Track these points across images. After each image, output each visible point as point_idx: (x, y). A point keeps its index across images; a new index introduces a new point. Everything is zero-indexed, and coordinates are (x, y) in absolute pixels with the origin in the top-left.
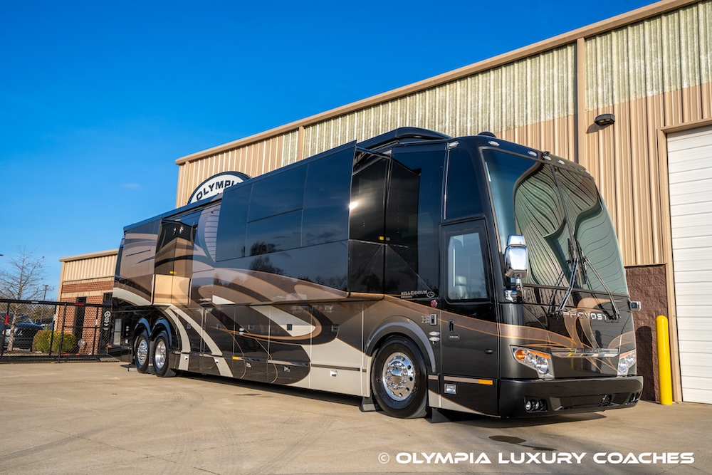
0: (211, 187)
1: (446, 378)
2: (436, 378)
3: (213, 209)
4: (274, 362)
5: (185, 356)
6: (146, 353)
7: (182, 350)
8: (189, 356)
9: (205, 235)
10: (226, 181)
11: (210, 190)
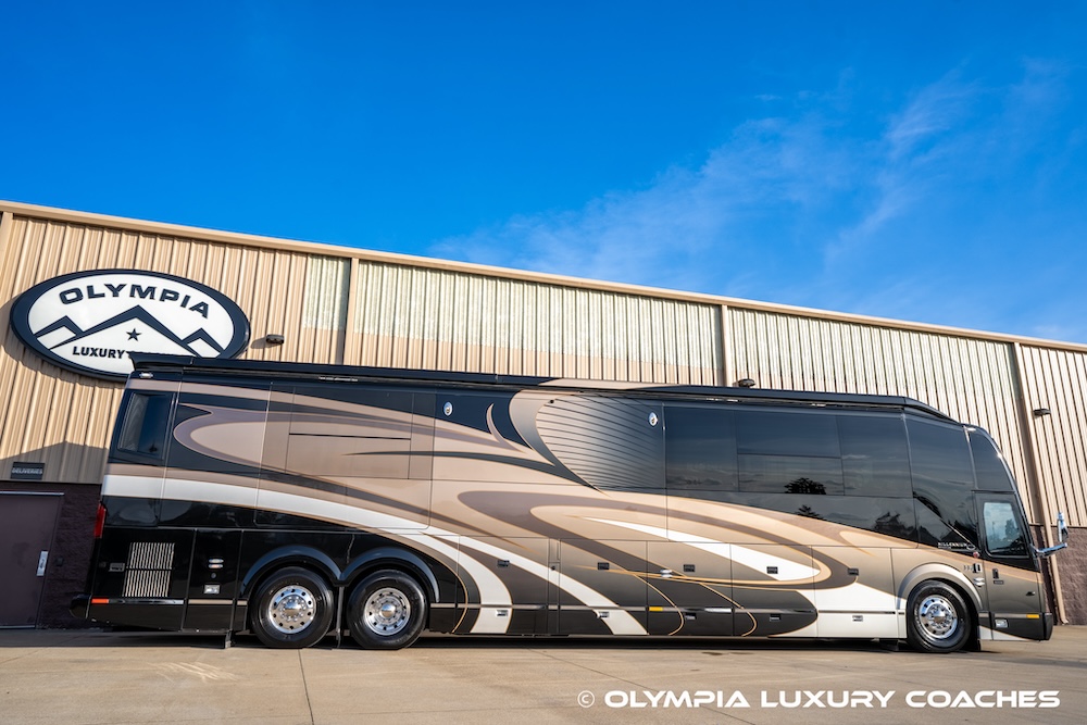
0: (116, 291)
1: (997, 615)
2: (987, 615)
3: (553, 397)
4: (748, 611)
5: (496, 611)
6: (311, 611)
7: (483, 603)
8: (510, 610)
9: (541, 432)
10: (165, 291)
11: (109, 293)
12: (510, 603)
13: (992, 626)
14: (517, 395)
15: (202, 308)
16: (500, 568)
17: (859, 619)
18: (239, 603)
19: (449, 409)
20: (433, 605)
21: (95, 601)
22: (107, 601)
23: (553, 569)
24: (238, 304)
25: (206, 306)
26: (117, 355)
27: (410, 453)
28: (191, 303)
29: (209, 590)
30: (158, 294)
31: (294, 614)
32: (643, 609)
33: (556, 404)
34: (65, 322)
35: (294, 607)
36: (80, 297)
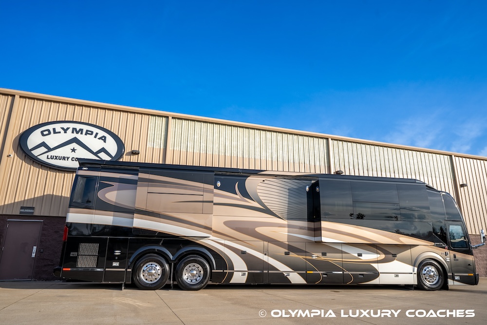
0: (65, 131)
1: (455, 274)
2: (451, 274)
3: (264, 179)
4: (350, 273)
5: (241, 274)
6: (159, 273)
7: (235, 270)
8: (247, 273)
9: (259, 194)
10: (87, 131)
11: (62, 131)
12: (247, 270)
13: (453, 279)
14: (249, 178)
15: (103, 138)
16: (242, 254)
17: (397, 276)
18: (128, 270)
19: (219, 184)
20: (213, 271)
21: (64, 269)
22: (70, 269)
23: (265, 254)
24: (119, 136)
25: (105, 137)
26: (66, 159)
27: (203, 202)
28: (99, 136)
29: (115, 264)
30: (84, 132)
31: (152, 275)
32: (304, 272)
33: (265, 182)
34: (43, 144)
35: (152, 271)
36: (49, 133)
